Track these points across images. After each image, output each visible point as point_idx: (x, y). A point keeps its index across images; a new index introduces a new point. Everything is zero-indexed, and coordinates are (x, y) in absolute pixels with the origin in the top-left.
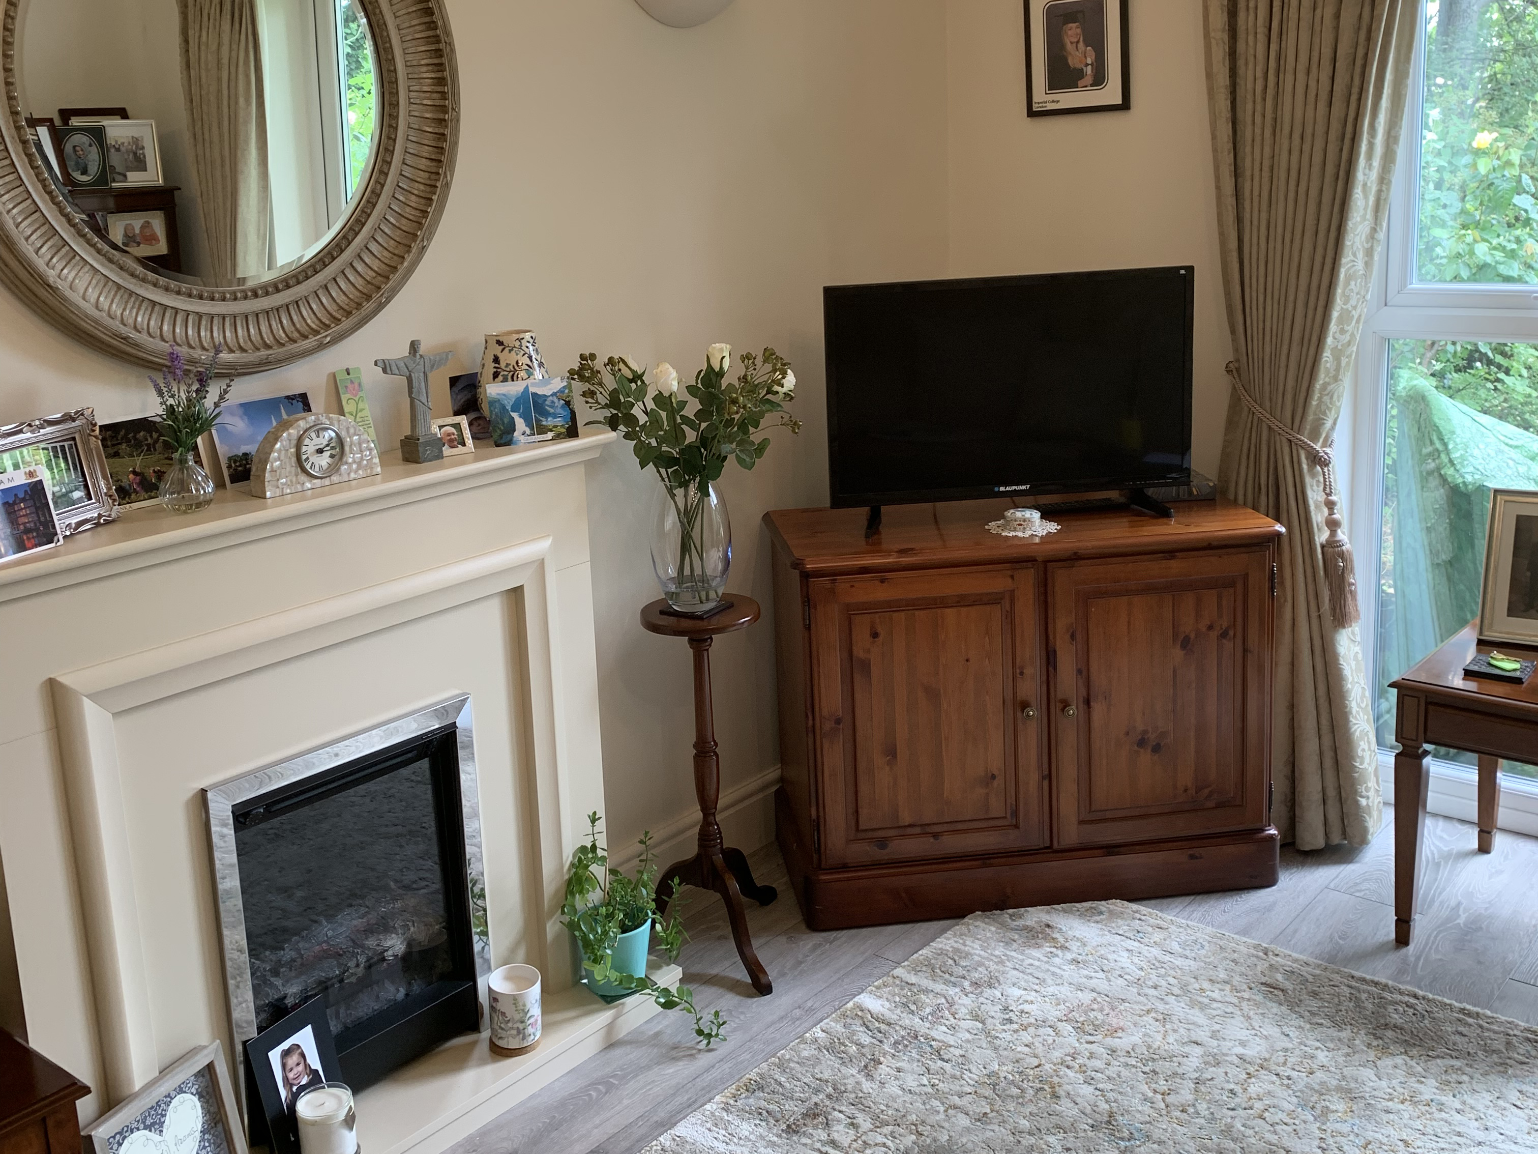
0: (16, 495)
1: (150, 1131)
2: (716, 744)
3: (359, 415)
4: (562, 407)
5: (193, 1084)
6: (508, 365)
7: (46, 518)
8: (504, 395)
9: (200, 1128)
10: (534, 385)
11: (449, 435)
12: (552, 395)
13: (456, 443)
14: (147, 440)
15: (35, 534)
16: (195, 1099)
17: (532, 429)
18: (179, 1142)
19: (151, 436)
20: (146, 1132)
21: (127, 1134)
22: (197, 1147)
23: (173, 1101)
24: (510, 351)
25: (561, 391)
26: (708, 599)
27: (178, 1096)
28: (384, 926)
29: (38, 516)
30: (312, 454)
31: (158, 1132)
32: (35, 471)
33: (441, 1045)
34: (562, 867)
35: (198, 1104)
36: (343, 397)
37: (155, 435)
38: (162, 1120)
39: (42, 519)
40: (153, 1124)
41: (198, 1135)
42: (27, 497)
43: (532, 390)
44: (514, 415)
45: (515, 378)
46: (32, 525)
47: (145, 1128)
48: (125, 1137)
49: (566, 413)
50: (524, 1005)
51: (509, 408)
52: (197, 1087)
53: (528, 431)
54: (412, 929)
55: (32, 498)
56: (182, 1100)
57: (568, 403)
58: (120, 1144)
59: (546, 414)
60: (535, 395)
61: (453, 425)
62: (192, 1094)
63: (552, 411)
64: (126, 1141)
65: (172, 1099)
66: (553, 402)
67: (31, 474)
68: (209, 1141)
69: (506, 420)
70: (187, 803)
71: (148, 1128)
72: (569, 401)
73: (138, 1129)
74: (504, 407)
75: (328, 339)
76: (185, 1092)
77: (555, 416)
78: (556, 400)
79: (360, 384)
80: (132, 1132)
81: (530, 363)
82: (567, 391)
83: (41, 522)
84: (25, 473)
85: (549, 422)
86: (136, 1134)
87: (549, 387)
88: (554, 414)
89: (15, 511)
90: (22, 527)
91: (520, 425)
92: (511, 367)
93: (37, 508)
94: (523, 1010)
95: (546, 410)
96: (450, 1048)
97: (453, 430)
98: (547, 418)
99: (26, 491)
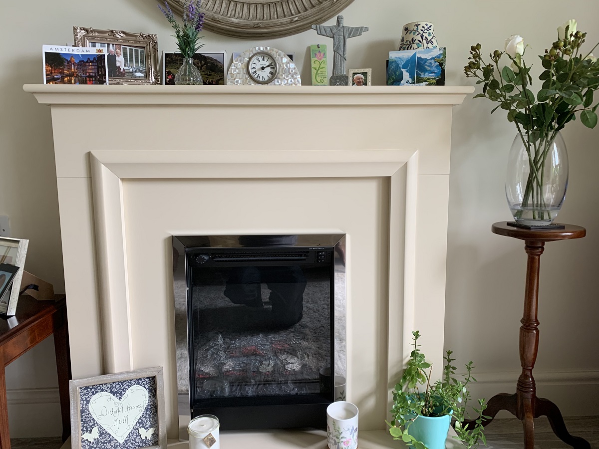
0: (89, 59)
1: (114, 395)
2: (538, 323)
3: (320, 70)
4: (437, 66)
5: (147, 383)
6: (407, 41)
7: (102, 73)
8: (400, 58)
9: (145, 406)
10: (420, 52)
11: (359, 79)
12: (431, 59)
13: (362, 84)
14: (198, 64)
15: (94, 79)
16: (147, 392)
17: (413, 79)
18: (129, 408)
19: (201, 63)
20: (111, 395)
21: (99, 391)
22: (141, 415)
23: (132, 386)
24: (410, 33)
25: (438, 57)
26: (542, 219)
27: (136, 385)
28: (293, 352)
29: (98, 71)
30: (259, 70)
31: (119, 398)
32: (102, 50)
33: (310, 430)
34: (402, 361)
35: (147, 395)
36: (312, 59)
37: (203, 62)
38: (123, 393)
39: (100, 73)
40: (117, 393)
41: (143, 410)
42: (95, 61)
43: (418, 55)
44: (403, 70)
45: (409, 48)
46: (94, 74)
47: (111, 392)
48: (98, 392)
49: (438, 71)
50: (339, 428)
51: (401, 66)
52: (149, 385)
53: (410, 81)
54: (306, 359)
55: (97, 61)
56: (138, 388)
57: (441, 64)
58: (93, 394)
59: (425, 71)
60: (419, 58)
61: (363, 73)
62: (145, 388)
63: (429, 69)
64: (97, 394)
65: (132, 385)
66: (431, 63)
67: (100, 51)
68: (149, 415)
69: (397, 73)
70: (165, 240)
71: (114, 393)
72: (442, 63)
73: (107, 391)
74: (398, 65)
75: (297, 19)
76: (141, 385)
77: (430, 72)
78: (433, 62)
79: (324, 54)
80: (102, 391)
81: (421, 40)
82: (442, 57)
83: (99, 75)
84: (97, 50)
85: (426, 76)
86: (104, 393)
87: (430, 54)
88: (430, 71)
89: (86, 66)
90: (88, 74)
91: (406, 76)
92: (408, 42)
93: (98, 67)
94: (338, 431)
95: (425, 68)
96: (311, 434)
97: (362, 76)
98: (424, 73)
99: (94, 58)
